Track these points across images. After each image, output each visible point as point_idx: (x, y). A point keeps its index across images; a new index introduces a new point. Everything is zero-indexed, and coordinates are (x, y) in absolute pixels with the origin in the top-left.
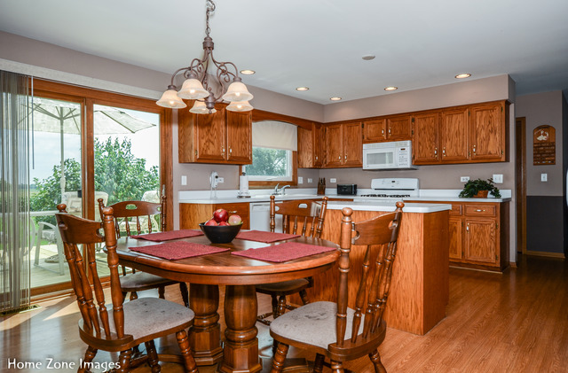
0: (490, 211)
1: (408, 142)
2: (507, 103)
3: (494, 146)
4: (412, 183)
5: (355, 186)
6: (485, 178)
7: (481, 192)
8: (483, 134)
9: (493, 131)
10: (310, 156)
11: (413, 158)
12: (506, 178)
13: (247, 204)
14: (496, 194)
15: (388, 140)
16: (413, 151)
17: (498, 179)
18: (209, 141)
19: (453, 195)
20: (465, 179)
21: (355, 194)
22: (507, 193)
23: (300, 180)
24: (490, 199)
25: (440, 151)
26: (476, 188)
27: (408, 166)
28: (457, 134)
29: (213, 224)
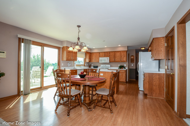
0: (124, 71)
1: (109, 58)
2: (127, 51)
3: (125, 59)
4: (109, 66)
5: (97, 66)
6: (123, 65)
7: (122, 68)
8: (123, 57)
9: (124, 56)
10: (88, 59)
11: (110, 61)
12: (126, 65)
13: (77, 70)
14: (125, 68)
15: (104, 57)
16: (110, 59)
17: (125, 65)
18: (69, 56)
19: (117, 68)
20: (119, 65)
21: (97, 68)
22: (127, 68)
23: (86, 65)
24: (124, 69)
25: (115, 60)
26: (121, 67)
27: (109, 62)
28: (118, 56)
29: (81, 74)
